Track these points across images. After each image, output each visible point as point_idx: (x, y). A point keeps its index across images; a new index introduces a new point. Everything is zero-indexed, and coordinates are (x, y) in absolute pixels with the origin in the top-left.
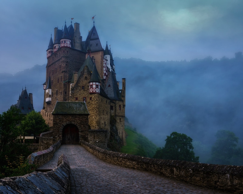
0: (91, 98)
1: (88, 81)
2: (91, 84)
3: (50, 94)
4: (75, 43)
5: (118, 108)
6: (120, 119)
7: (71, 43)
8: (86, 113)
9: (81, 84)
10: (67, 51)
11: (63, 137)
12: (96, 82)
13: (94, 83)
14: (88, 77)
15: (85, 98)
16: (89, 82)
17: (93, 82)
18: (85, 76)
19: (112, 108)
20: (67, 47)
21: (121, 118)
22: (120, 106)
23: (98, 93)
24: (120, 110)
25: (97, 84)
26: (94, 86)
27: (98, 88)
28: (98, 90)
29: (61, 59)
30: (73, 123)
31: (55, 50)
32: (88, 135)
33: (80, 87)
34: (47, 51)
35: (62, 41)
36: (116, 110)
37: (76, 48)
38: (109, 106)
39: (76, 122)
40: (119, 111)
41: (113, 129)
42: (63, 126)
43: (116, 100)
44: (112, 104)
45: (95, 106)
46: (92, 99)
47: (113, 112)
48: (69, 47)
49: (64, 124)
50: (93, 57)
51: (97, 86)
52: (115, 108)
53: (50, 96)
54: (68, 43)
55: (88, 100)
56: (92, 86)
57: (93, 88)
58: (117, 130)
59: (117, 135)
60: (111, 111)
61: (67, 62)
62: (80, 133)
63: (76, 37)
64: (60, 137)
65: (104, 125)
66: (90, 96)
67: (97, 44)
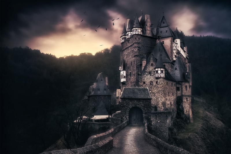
0: (157, 82)
1: (154, 67)
2: (157, 69)
3: (125, 75)
4: (146, 30)
5: (184, 89)
6: (187, 98)
7: (142, 31)
8: (149, 97)
9: (148, 70)
10: (139, 38)
11: (129, 118)
12: (161, 68)
13: (159, 69)
14: (154, 64)
15: (152, 82)
16: (155, 68)
17: (158, 68)
18: (151, 63)
19: (178, 89)
20: (138, 35)
21: (187, 97)
22: (186, 87)
23: (163, 78)
24: (186, 90)
26: (159, 72)
27: (163, 73)
28: (163, 75)
29: (133, 44)
30: (138, 106)
31: (127, 37)
32: (150, 116)
33: (147, 72)
35: (134, 30)
36: (182, 90)
37: (147, 35)
38: (175, 87)
39: (141, 105)
40: (185, 91)
41: (179, 108)
42: (129, 108)
43: (182, 82)
44: (178, 86)
45: (161, 89)
46: (158, 83)
47: (179, 92)
48: (140, 35)
49: (131, 106)
50: (163, 42)
51: (162, 72)
52: (182, 88)
53: (124, 77)
54: (139, 31)
55: (154, 84)
56: (157, 71)
57: (158, 73)
58: (183, 109)
59: (183, 113)
60: (178, 91)
61: (139, 47)
62: (144, 115)
63: (147, 25)
64: (127, 118)
65: (170, 105)
66: (156, 80)
67: (166, 31)
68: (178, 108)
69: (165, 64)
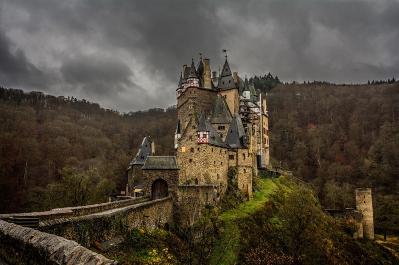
0: (198, 149)
1: (196, 130)
2: (199, 133)
4: (204, 81)
5: (241, 157)
6: (244, 170)
7: (200, 83)
8: (174, 168)
9: (188, 134)
10: (195, 92)
11: (152, 192)
12: (203, 131)
13: (201, 133)
14: (196, 126)
15: (193, 148)
16: (197, 132)
17: (200, 131)
18: (193, 125)
19: (231, 157)
20: (194, 87)
21: (245, 168)
22: (244, 154)
23: (206, 143)
24: (245, 159)
25: (205, 133)
26: (201, 136)
27: (206, 137)
28: (206, 140)
29: (187, 101)
30: (162, 178)
31: (183, 90)
32: (177, 190)
33: (187, 136)
34: (177, 90)
35: (189, 81)
36: (237, 160)
37: (205, 87)
38: (226, 156)
39: (166, 176)
40: (242, 161)
41: (232, 182)
42: (153, 181)
43: (237, 148)
44: (231, 153)
45: (203, 158)
46: (200, 150)
47: (233, 162)
48: (196, 87)
49: (154, 179)
50: (226, 96)
51: (205, 136)
52: (237, 157)
54: (195, 82)
55: (196, 151)
56: (199, 136)
57: (200, 138)
60: (231, 161)
61: (195, 104)
62: (169, 189)
63: (205, 74)
64: (149, 192)
65: (217, 178)
66: (198, 146)
67: (230, 81)
68: (230, 182)
69: (225, 125)
